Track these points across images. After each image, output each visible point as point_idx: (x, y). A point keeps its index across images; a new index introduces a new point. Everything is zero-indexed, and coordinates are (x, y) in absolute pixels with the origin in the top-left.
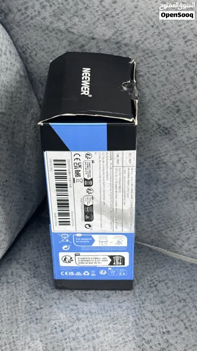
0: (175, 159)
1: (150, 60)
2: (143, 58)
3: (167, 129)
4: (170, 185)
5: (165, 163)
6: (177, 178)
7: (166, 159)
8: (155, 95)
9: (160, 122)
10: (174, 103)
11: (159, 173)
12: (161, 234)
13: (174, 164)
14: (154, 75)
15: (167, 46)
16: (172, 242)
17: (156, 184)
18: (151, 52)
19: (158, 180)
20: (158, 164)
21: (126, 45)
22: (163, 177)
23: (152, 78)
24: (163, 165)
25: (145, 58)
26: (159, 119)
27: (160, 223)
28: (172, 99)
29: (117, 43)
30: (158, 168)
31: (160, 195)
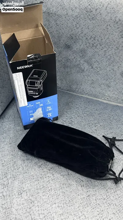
0: (73, 57)
1: (60, 19)
2: (58, 18)
3: (69, 46)
4: (72, 68)
5: (69, 59)
6: (74, 65)
8: (64, 32)
9: (66, 43)
10: (70, 35)
11: (68, 63)
12: (71, 87)
13: (73, 60)
14: (63, 24)
15: (66, 13)
16: (75, 90)
17: (67, 68)
18: (61, 16)
19: (68, 66)
20: (67, 60)
21: (51, 13)
22: (69, 65)
23: (62, 26)
24: (69, 60)
26: (66, 42)
27: (70, 83)
28: (70, 33)
29: (48, 13)
30: (67, 62)
31: (69, 72)
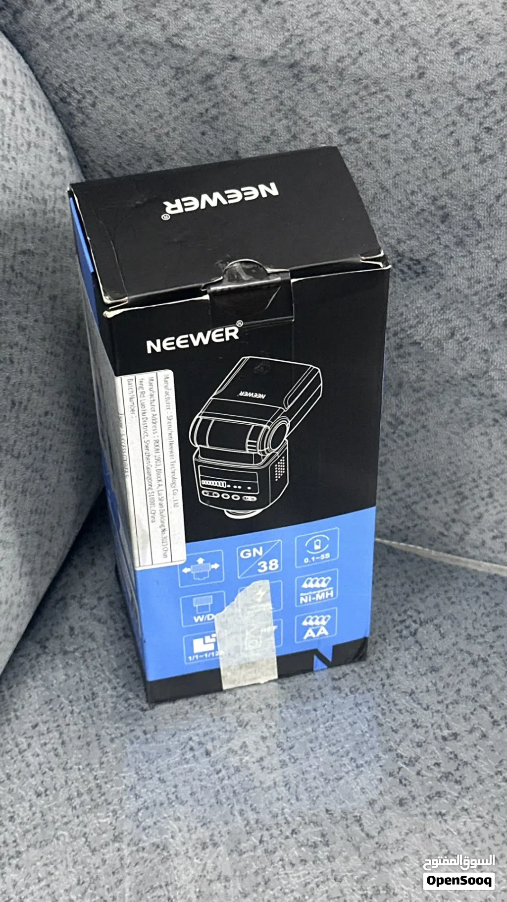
0: (440, 331)
1: (375, 101)
2: (354, 98)
3: (418, 262)
4: (430, 395)
5: (416, 343)
6: (447, 376)
7: (419, 334)
8: (389, 184)
9: (402, 248)
10: (435, 199)
11: (405, 367)
12: (413, 512)
13: (439, 344)
14: (385, 136)
15: (412, 68)
16: (440, 528)
17: (396, 395)
18: (376, 83)
19: (400, 385)
20: (400, 346)
21: (314, 69)
22: (413, 378)
23: (382, 143)
24: (412, 349)
25: (362, 99)
26: (399, 241)
27: (409, 486)
28: (430, 190)
29: (292, 66)
30: (399, 356)
31: (408, 421)
